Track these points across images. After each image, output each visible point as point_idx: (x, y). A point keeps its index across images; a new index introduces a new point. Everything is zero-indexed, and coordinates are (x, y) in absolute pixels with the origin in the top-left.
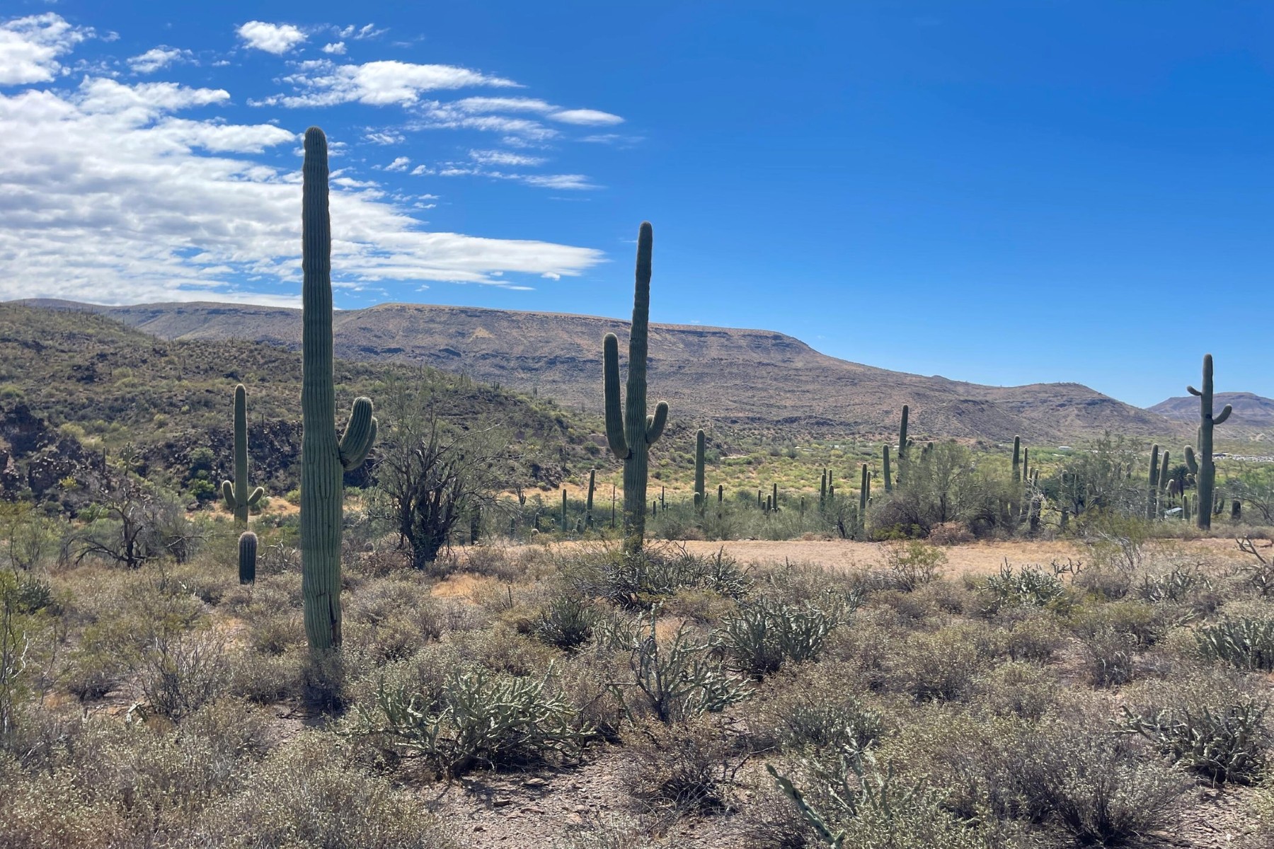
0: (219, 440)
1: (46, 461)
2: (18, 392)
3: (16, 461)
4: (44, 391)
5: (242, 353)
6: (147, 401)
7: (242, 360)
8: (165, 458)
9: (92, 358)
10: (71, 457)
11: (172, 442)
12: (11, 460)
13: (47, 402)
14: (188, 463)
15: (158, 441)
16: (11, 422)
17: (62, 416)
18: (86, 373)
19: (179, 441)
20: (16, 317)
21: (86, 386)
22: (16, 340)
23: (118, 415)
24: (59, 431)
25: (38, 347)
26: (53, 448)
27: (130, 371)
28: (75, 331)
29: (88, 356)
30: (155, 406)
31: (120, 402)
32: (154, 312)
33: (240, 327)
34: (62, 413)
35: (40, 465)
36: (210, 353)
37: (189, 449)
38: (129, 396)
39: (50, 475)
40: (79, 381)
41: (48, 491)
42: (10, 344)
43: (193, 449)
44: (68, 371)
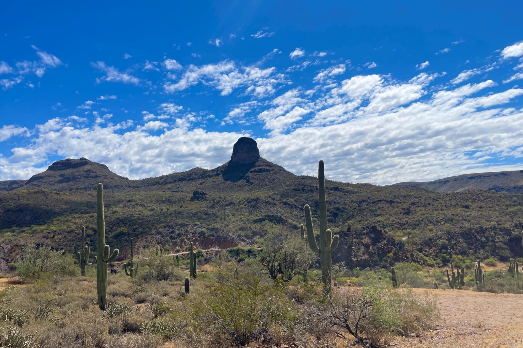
0: (451, 236)
1: (383, 246)
2: (382, 220)
3: (373, 247)
4: (391, 219)
5: (473, 196)
6: (428, 221)
7: (473, 199)
8: (429, 245)
9: (410, 204)
10: (391, 245)
11: (431, 238)
12: (371, 246)
13: (392, 223)
14: (438, 247)
15: (426, 237)
16: (371, 232)
17: (397, 228)
18: (407, 211)
19: (434, 237)
20: (387, 191)
21: (406, 216)
22: (384, 200)
23: (417, 227)
24: (387, 235)
25: (391, 202)
26: (385, 242)
27: (423, 209)
28: (406, 195)
29: (408, 204)
30: (431, 223)
31: (418, 222)
32: (445, 182)
33: (483, 183)
34: (397, 227)
35: (381, 248)
36: (459, 198)
37: (438, 241)
38: (421, 219)
39: (384, 253)
40: (404, 214)
41: (384, 258)
42: (382, 202)
43: (440, 241)
44: (400, 211)
